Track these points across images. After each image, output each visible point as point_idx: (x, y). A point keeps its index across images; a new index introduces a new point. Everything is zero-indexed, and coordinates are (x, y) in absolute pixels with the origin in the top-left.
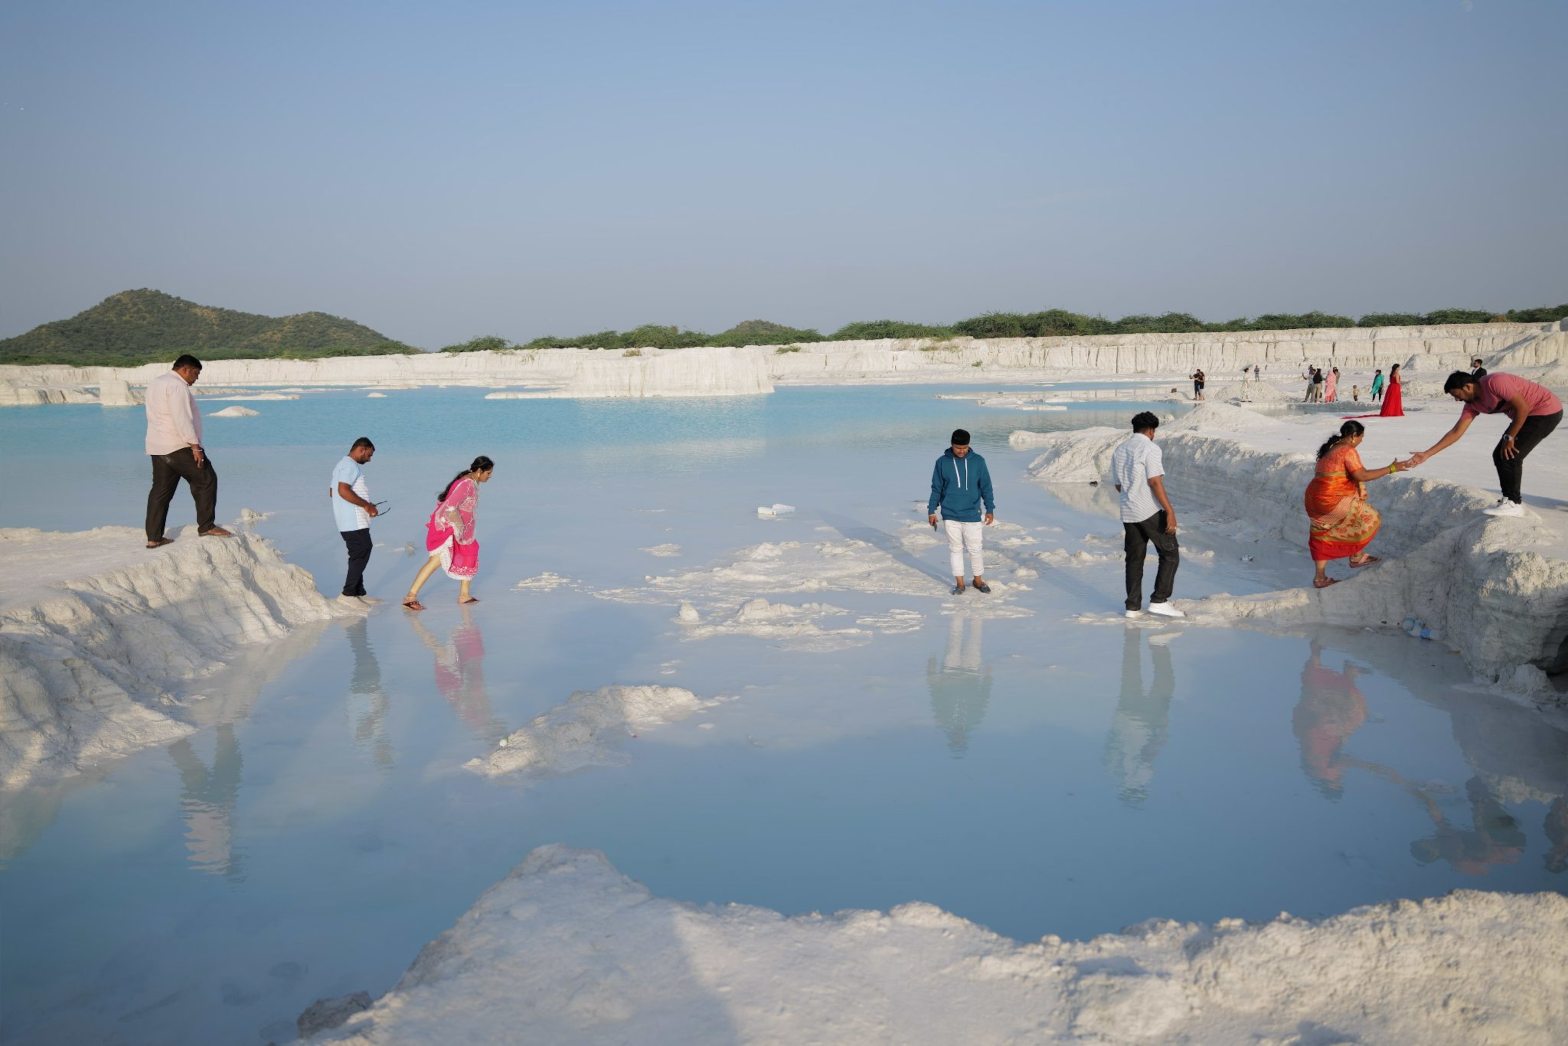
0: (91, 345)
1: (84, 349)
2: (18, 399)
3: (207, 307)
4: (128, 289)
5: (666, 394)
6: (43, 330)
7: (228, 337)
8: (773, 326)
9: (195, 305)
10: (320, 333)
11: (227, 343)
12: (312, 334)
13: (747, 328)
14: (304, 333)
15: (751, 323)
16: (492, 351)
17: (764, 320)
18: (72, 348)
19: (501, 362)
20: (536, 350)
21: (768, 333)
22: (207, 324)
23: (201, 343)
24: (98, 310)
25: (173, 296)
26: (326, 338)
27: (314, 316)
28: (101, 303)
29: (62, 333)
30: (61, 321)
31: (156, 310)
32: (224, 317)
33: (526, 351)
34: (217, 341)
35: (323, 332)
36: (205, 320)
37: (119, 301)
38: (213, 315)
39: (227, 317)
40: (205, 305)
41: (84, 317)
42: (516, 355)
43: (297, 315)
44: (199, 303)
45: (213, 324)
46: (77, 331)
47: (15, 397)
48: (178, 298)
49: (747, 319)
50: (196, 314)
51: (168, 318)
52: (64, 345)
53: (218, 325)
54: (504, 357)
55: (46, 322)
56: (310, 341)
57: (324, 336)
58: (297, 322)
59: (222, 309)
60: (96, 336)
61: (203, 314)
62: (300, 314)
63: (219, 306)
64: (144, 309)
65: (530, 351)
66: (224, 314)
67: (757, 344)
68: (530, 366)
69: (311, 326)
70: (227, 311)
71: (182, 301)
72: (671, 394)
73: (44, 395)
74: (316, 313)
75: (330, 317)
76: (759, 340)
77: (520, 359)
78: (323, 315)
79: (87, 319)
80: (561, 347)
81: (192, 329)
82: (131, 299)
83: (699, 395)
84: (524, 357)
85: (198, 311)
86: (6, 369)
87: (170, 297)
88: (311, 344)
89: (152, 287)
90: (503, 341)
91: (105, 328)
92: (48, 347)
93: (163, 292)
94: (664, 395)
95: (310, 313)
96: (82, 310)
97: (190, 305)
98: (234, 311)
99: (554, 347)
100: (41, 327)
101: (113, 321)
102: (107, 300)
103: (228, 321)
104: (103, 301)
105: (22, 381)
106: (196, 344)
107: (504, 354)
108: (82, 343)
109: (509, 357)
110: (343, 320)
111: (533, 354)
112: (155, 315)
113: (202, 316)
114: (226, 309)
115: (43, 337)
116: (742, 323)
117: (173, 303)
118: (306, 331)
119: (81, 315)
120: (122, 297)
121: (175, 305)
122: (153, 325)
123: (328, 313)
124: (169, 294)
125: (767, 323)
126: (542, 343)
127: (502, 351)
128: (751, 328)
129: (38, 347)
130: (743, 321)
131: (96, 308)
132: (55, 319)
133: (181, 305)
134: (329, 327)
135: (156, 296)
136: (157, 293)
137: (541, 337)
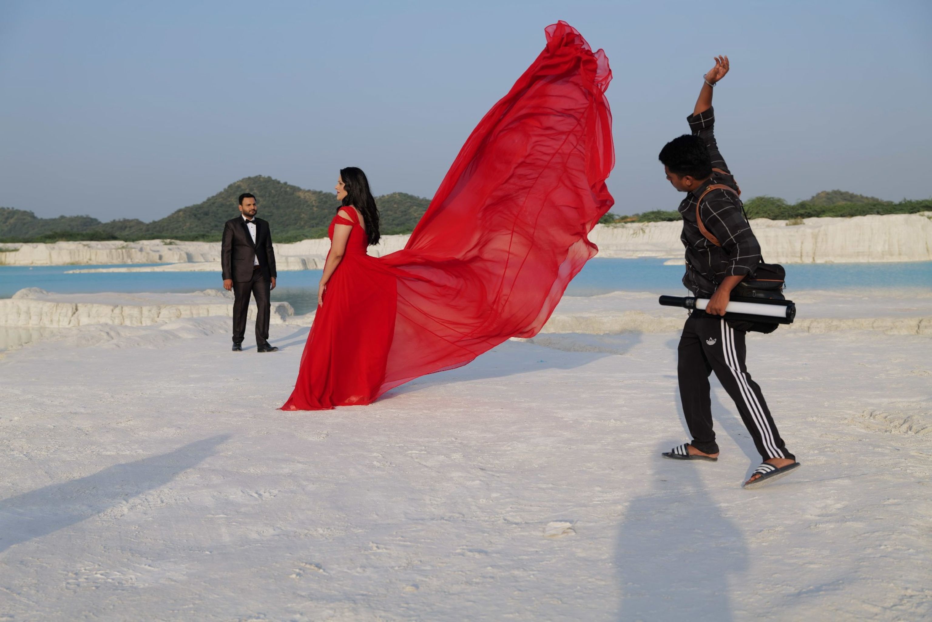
0: (216, 226)
1: (211, 230)
2: (288, 266)
3: (309, 191)
4: (247, 176)
5: (838, 260)
6: (181, 213)
7: (325, 218)
8: (852, 196)
9: (299, 189)
10: (402, 212)
11: (324, 223)
12: (396, 213)
13: (824, 199)
14: (389, 212)
15: (828, 194)
16: (603, 225)
17: (843, 190)
18: (203, 229)
19: (613, 234)
20: (646, 223)
21: (849, 203)
22: (308, 206)
23: (302, 223)
24: (223, 196)
25: (282, 182)
26: (407, 217)
27: (398, 197)
28: (225, 189)
29: (195, 216)
30: (194, 205)
31: (267, 195)
32: (322, 199)
33: (636, 225)
34: (316, 221)
35: (405, 211)
36: (307, 202)
37: (239, 187)
38: (313, 198)
39: (324, 199)
40: (307, 189)
41: (211, 201)
42: (626, 228)
43: (383, 196)
44: (302, 187)
45: (313, 206)
46: (206, 214)
47: (286, 264)
48: (285, 183)
49: (824, 190)
50: (299, 197)
51: (277, 201)
52: (197, 226)
53: (317, 207)
54: (615, 230)
55: (182, 207)
56: (393, 220)
57: (406, 215)
58: (383, 202)
59: (321, 192)
60: (220, 218)
61: (305, 197)
62: (385, 195)
63: (318, 190)
64: (258, 193)
65: (641, 224)
66: (322, 197)
67: (878, 213)
68: (641, 239)
69: (395, 206)
70: (325, 194)
71: (289, 186)
72: (843, 261)
73: (304, 262)
74: (400, 194)
75: (411, 197)
76: (880, 210)
77: (631, 232)
78: (406, 195)
79: (214, 203)
80: (671, 220)
81: (296, 210)
82: (249, 185)
83: (871, 261)
84: (634, 230)
85: (301, 194)
86: (199, 246)
87: (279, 183)
88: (394, 222)
89: (265, 174)
90: (613, 215)
91: (227, 211)
92: (184, 228)
93: (273, 178)
94: (836, 262)
95: (394, 194)
96: (210, 196)
97: (295, 189)
98: (330, 193)
99: (663, 220)
100: (179, 211)
101: (233, 204)
102: (230, 186)
103: (326, 202)
104: (226, 187)
105: (211, 255)
106: (298, 224)
107: (615, 227)
108: (209, 224)
109: (620, 230)
110: (422, 200)
111: (644, 227)
112: (267, 198)
113: (305, 199)
114: (324, 192)
115: (181, 219)
116: (818, 195)
117: (281, 187)
118: (391, 210)
119: (209, 200)
120: (242, 184)
121: (283, 189)
122: (265, 208)
123: (410, 193)
124: (278, 180)
125: (847, 193)
126: (652, 216)
127: (613, 224)
128: (828, 199)
129: (177, 228)
130: (820, 192)
131: (220, 194)
132: (190, 204)
133: (288, 189)
134: (410, 207)
135: (268, 182)
136: (269, 180)
137: (650, 210)
